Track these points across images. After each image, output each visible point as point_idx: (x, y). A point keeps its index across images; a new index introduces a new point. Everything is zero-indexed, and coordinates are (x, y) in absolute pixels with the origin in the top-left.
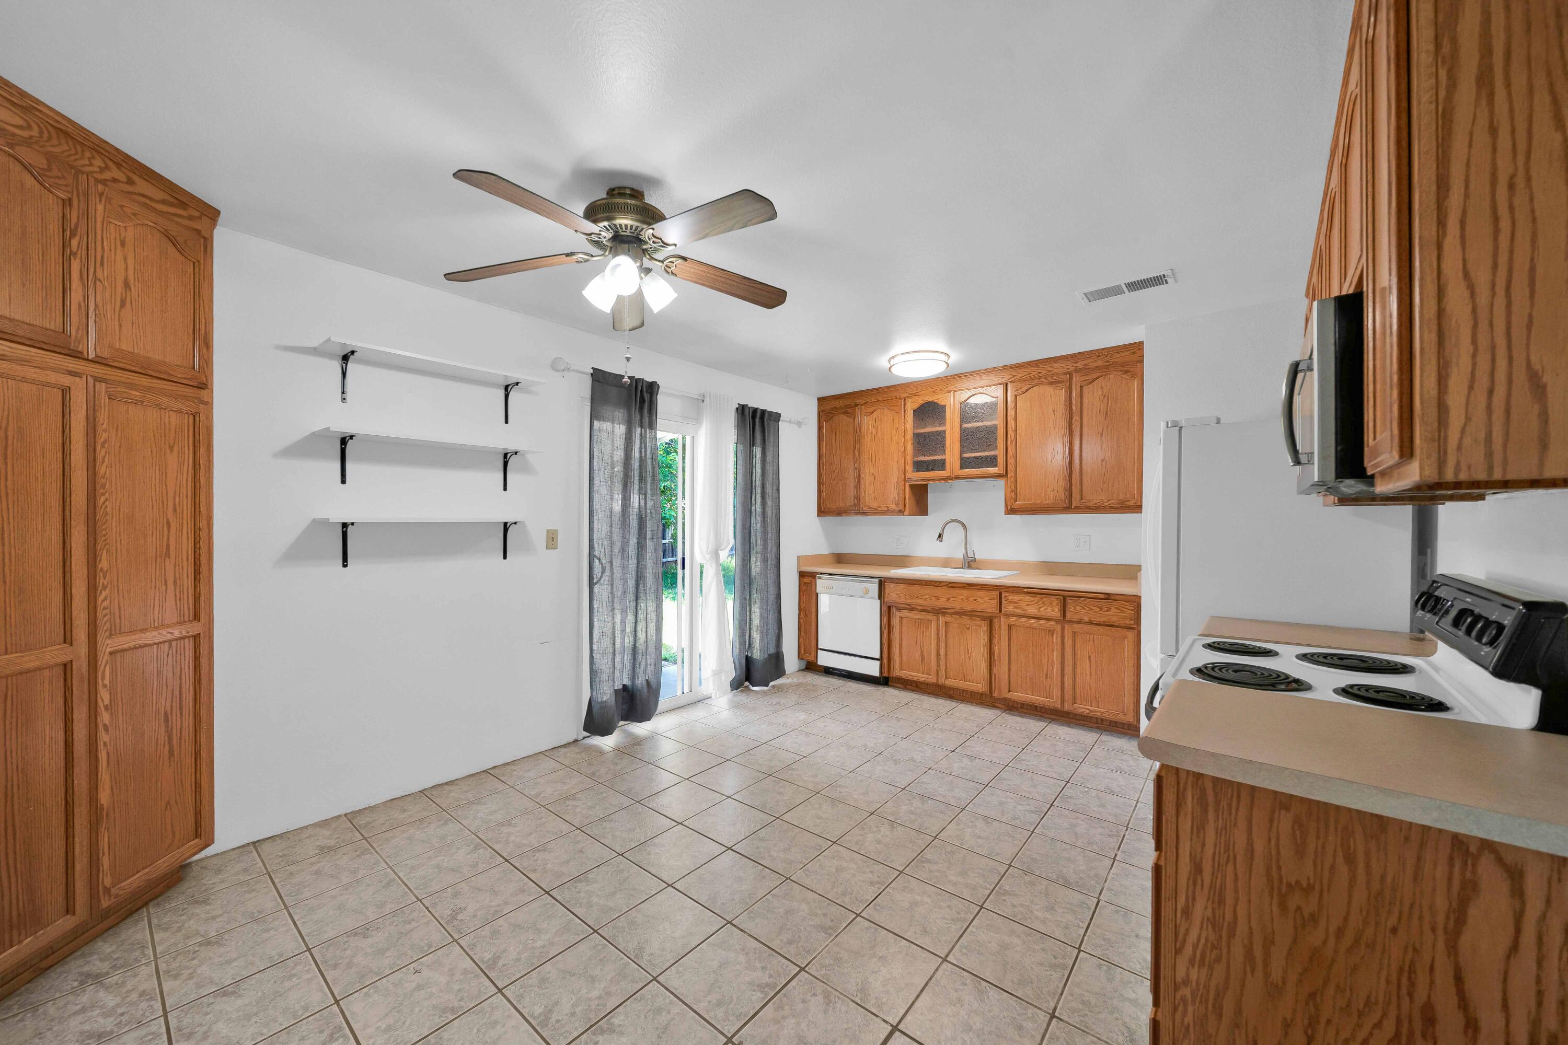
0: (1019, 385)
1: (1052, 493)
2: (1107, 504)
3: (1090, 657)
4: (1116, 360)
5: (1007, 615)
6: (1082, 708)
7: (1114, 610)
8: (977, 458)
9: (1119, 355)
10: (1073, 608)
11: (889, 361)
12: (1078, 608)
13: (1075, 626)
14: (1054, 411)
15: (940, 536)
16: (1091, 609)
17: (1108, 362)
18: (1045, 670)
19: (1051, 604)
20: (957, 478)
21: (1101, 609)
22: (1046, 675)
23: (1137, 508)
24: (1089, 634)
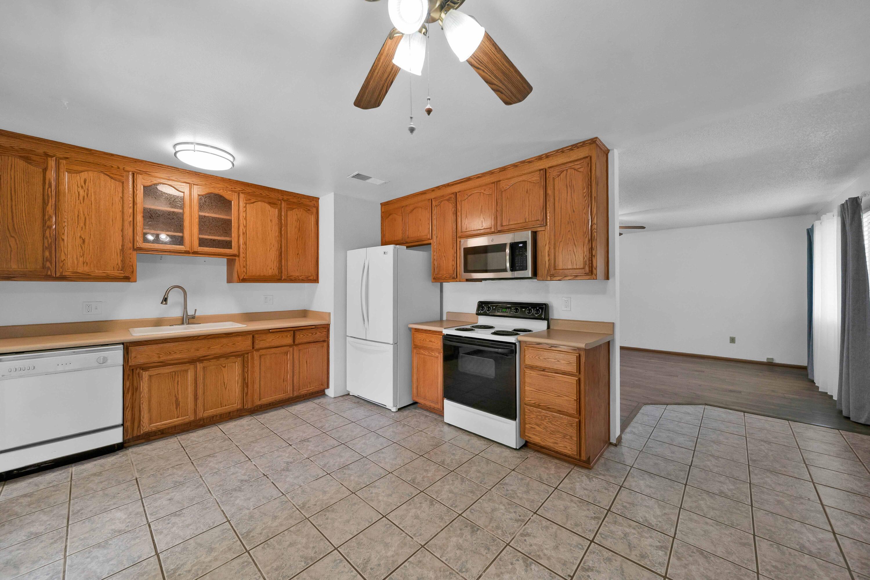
0: (249, 197)
1: (270, 270)
2: (300, 278)
3: (306, 362)
4: (303, 202)
5: (258, 350)
6: (303, 391)
7: (318, 333)
8: (214, 240)
9: (304, 200)
10: (298, 336)
11: (175, 146)
12: (301, 336)
13: (300, 346)
14: (271, 220)
15: (165, 300)
16: (308, 335)
17: (299, 201)
18: (283, 377)
19: (287, 336)
20: (196, 253)
21: (312, 334)
22: (284, 380)
23: (316, 280)
24: (307, 349)
